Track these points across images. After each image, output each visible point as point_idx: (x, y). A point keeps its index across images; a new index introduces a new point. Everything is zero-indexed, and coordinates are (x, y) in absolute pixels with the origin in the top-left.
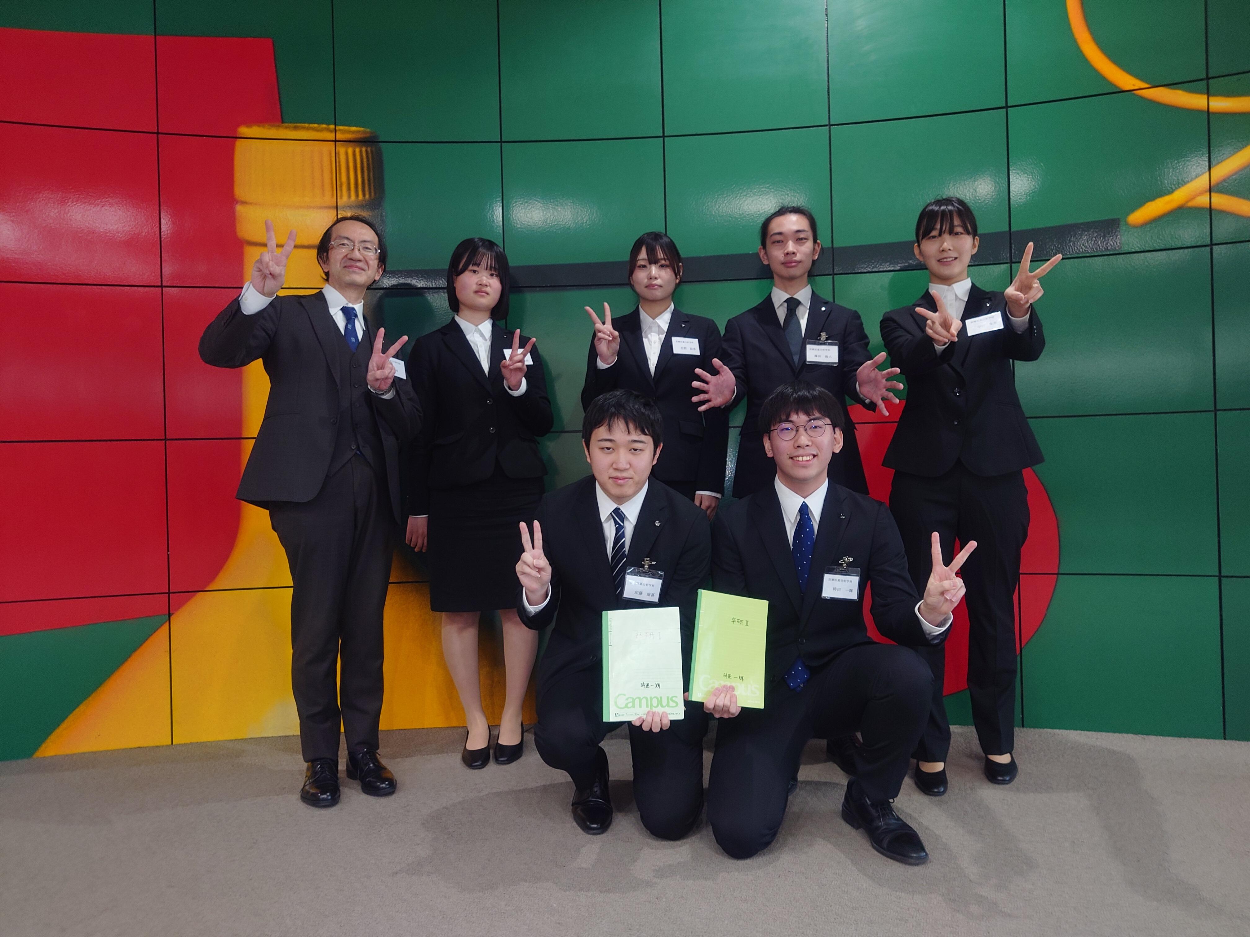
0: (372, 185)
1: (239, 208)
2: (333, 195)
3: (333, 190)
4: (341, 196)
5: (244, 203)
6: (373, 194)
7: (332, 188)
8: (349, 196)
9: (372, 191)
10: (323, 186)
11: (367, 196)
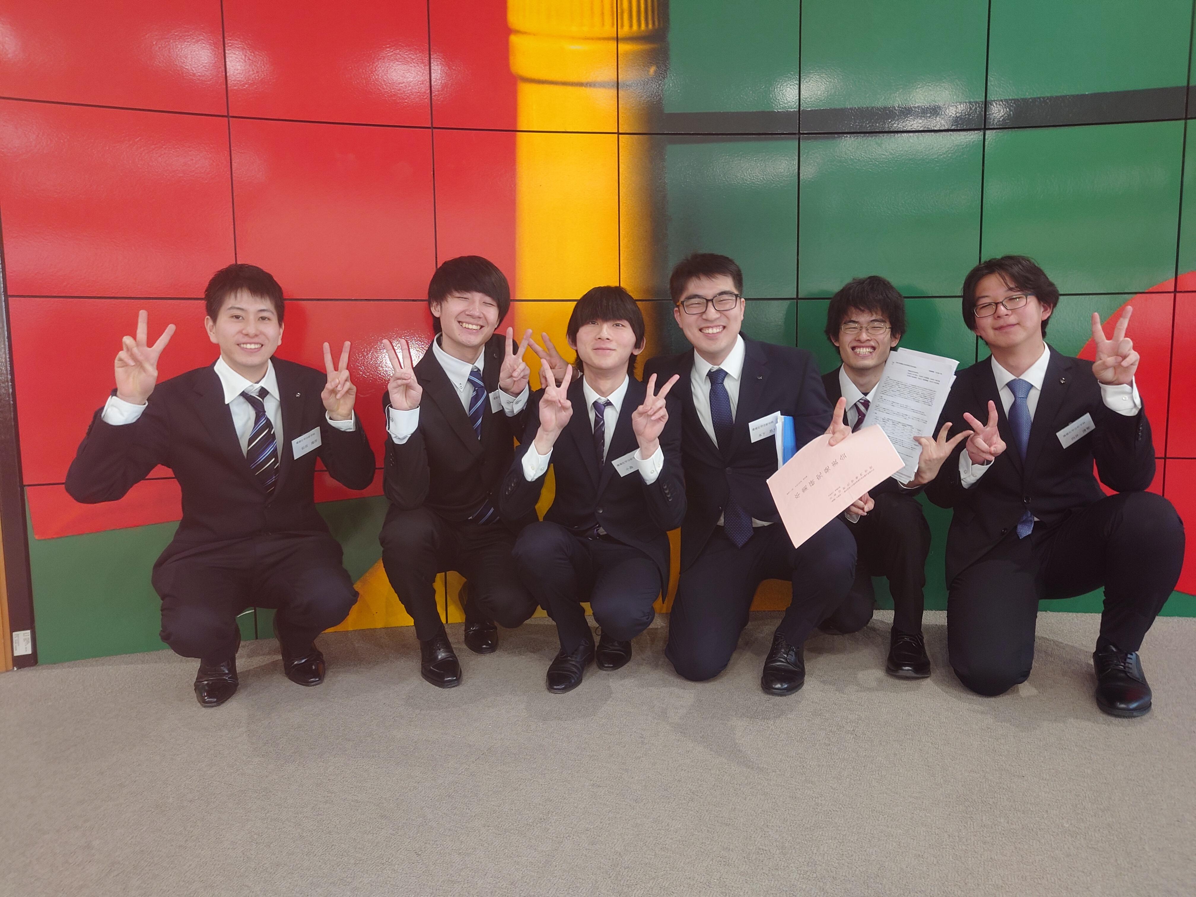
0: (656, 12)
1: (514, 39)
2: (613, 24)
3: (613, 19)
4: (622, 26)
5: (517, 32)
6: (656, 23)
7: (613, 14)
8: (631, 26)
9: (656, 20)
10: (603, 14)
11: (650, 26)
